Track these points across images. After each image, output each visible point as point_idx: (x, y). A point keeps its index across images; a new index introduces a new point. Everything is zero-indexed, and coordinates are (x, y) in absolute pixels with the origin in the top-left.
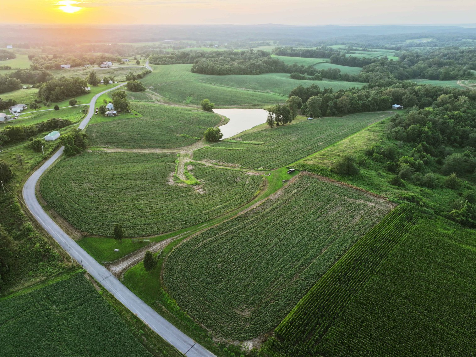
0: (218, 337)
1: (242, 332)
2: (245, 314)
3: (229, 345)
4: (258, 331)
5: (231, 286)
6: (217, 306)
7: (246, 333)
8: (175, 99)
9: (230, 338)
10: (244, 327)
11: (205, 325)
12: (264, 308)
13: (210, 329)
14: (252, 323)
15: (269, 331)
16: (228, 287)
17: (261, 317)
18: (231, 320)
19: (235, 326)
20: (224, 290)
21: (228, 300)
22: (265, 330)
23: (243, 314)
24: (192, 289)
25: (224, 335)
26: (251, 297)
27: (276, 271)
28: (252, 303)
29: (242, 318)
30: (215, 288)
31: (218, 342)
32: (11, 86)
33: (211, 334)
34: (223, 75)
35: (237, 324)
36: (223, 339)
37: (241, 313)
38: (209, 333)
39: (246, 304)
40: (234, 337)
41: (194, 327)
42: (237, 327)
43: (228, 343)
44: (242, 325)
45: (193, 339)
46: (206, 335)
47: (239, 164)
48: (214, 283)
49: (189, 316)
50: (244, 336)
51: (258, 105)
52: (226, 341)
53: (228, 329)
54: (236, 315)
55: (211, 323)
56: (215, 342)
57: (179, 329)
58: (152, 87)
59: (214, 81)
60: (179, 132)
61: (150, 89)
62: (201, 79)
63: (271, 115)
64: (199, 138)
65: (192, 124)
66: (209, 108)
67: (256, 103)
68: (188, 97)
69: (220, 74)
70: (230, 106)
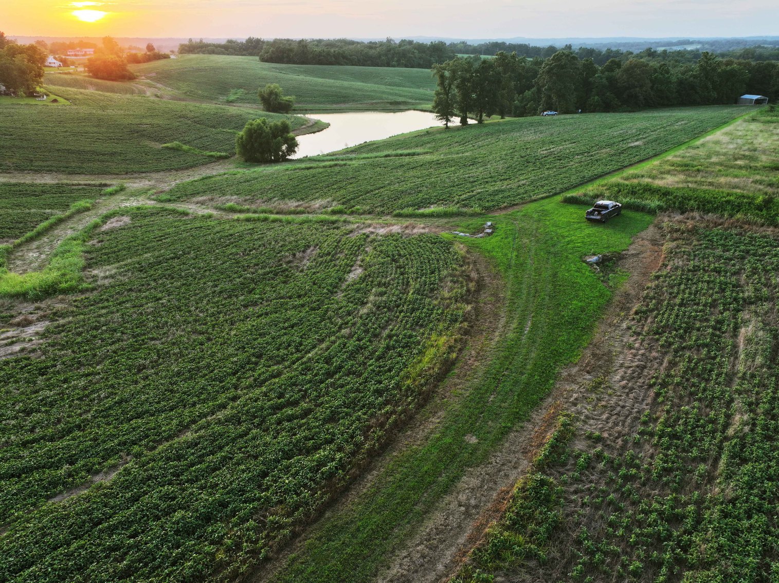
47: (330, 199)
58: (154, 75)
59: (306, 72)
60: (161, 140)
61: (147, 78)
62: (276, 68)
63: (445, 88)
64: (223, 154)
65: (214, 127)
66: (280, 104)
67: (401, 99)
68: (233, 91)
69: (320, 63)
70: (334, 106)
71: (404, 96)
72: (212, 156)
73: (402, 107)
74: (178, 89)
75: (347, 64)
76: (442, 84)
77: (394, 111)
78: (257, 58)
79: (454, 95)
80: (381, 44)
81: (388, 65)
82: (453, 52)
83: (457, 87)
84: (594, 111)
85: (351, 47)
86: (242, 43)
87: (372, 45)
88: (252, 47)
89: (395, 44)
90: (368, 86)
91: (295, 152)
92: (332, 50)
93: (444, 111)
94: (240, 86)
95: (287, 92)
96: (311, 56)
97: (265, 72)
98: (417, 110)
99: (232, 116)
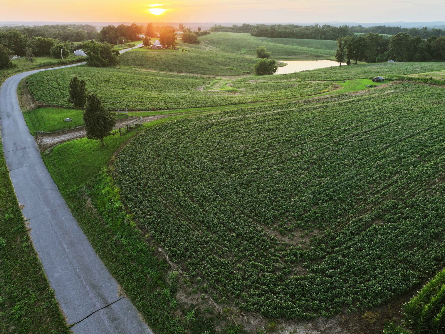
0: (195, 292)
1: (277, 289)
2: (292, 243)
3: (224, 324)
4: (337, 295)
5: (261, 179)
6: (216, 213)
7: (292, 295)
8: (229, 49)
9: (232, 300)
10: (287, 274)
11: (166, 251)
12: (352, 233)
13: (179, 263)
14: (315, 267)
15: (381, 305)
16: (254, 181)
17: (344, 256)
18: (246, 250)
19: (256, 267)
20: (242, 184)
21: (248, 203)
22: (365, 298)
23: (286, 240)
24: (167, 175)
25: (214, 287)
26: (313, 205)
27: (378, 165)
28: (317, 218)
29: (281, 250)
30: (222, 179)
31: (192, 306)
32: (77, 38)
33: (177, 279)
34: (284, 38)
35: (266, 263)
36: (211, 301)
37: (279, 237)
38: (170, 273)
39: (297, 218)
40: (247, 301)
41: (135, 251)
42: (262, 270)
43: (224, 319)
44: (280, 269)
45: (121, 283)
46: (160, 278)
48: (221, 171)
49: (133, 224)
50: (285, 304)
51: (322, 56)
52: (219, 309)
53: (232, 273)
54: (264, 241)
55: (186, 249)
56: (180, 306)
57: (97, 251)
58: (207, 41)
59: (274, 41)
60: (225, 66)
61: (205, 43)
62: (260, 39)
63: (341, 49)
64: (249, 72)
65: (242, 62)
66: (265, 55)
67: (320, 55)
68: (242, 49)
69: (281, 37)
70: (289, 57)
71: (322, 53)
72: (244, 72)
73: (321, 58)
74: (219, 48)
75: (294, 38)
76: (340, 47)
77: (317, 60)
78: (250, 34)
79: (345, 52)
80: (312, 27)
81: (315, 38)
82: (352, 32)
83: (347, 48)
84: (417, 61)
85: (297, 29)
86: (240, 27)
87: (307, 28)
88: (246, 28)
89: (320, 27)
90: (305, 48)
91: (276, 72)
92: (287, 31)
93: (340, 59)
94: (245, 47)
95: (268, 50)
96: (277, 33)
97: (255, 41)
98: (328, 60)
99: (248, 59)
